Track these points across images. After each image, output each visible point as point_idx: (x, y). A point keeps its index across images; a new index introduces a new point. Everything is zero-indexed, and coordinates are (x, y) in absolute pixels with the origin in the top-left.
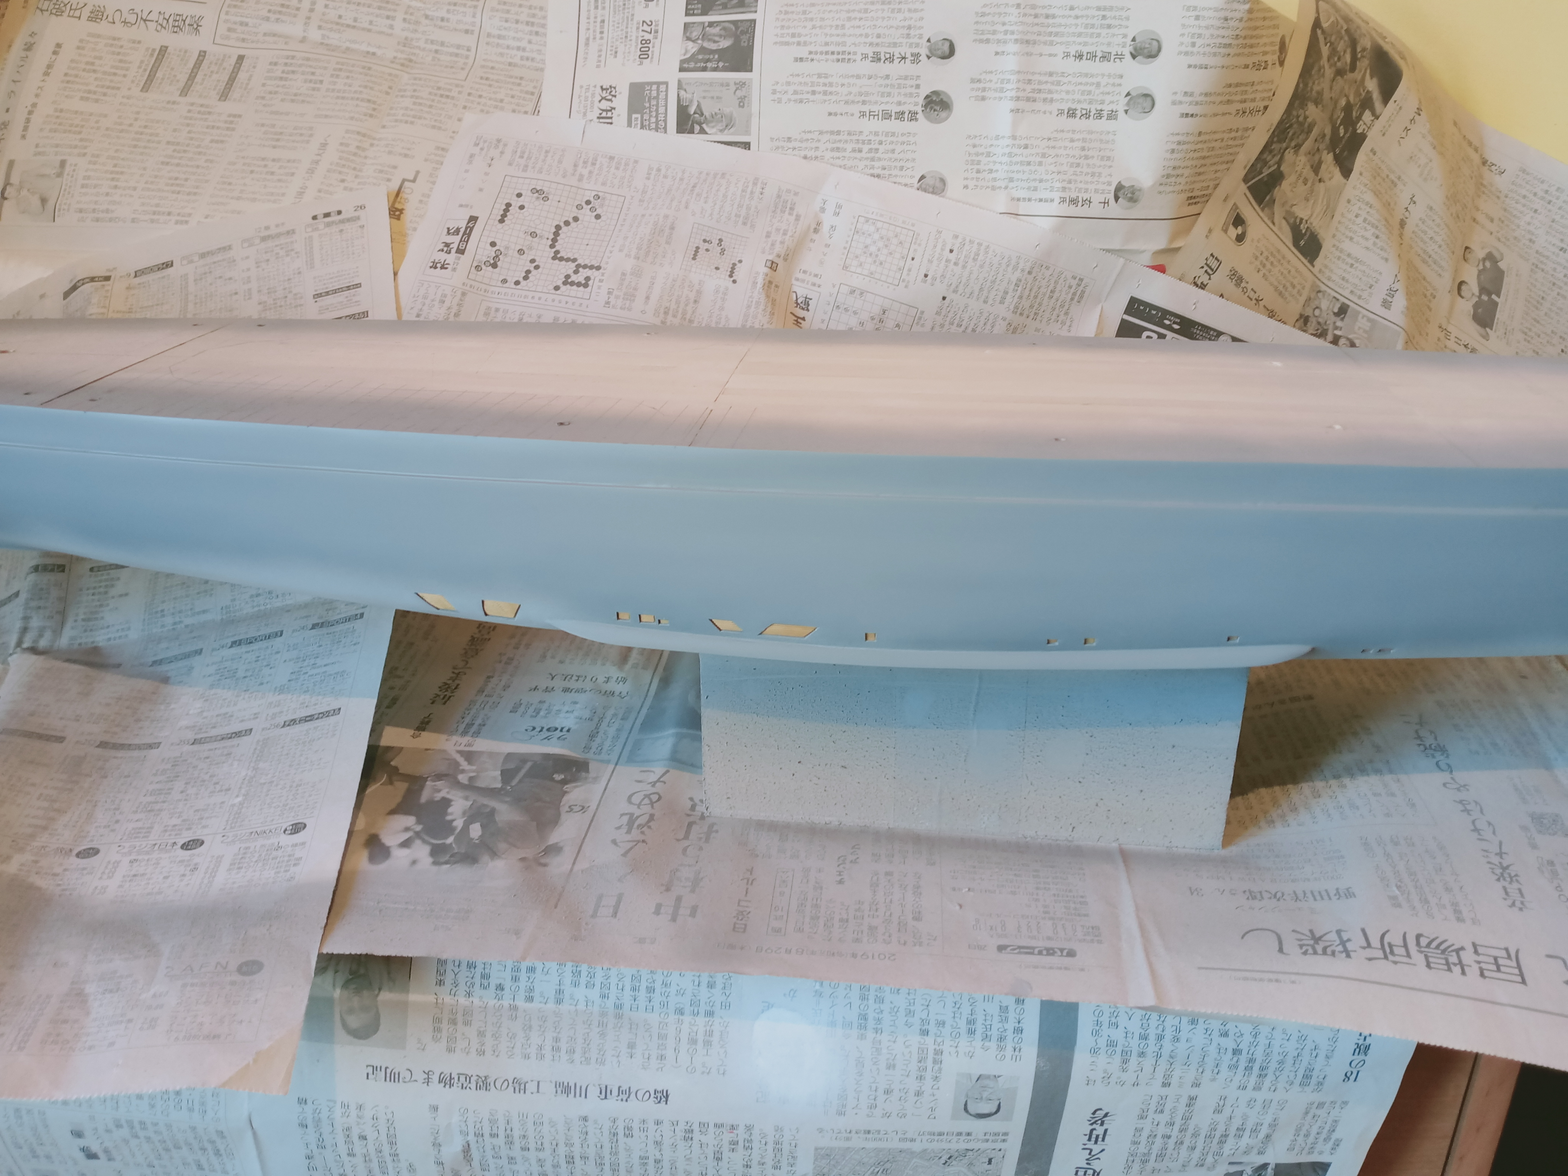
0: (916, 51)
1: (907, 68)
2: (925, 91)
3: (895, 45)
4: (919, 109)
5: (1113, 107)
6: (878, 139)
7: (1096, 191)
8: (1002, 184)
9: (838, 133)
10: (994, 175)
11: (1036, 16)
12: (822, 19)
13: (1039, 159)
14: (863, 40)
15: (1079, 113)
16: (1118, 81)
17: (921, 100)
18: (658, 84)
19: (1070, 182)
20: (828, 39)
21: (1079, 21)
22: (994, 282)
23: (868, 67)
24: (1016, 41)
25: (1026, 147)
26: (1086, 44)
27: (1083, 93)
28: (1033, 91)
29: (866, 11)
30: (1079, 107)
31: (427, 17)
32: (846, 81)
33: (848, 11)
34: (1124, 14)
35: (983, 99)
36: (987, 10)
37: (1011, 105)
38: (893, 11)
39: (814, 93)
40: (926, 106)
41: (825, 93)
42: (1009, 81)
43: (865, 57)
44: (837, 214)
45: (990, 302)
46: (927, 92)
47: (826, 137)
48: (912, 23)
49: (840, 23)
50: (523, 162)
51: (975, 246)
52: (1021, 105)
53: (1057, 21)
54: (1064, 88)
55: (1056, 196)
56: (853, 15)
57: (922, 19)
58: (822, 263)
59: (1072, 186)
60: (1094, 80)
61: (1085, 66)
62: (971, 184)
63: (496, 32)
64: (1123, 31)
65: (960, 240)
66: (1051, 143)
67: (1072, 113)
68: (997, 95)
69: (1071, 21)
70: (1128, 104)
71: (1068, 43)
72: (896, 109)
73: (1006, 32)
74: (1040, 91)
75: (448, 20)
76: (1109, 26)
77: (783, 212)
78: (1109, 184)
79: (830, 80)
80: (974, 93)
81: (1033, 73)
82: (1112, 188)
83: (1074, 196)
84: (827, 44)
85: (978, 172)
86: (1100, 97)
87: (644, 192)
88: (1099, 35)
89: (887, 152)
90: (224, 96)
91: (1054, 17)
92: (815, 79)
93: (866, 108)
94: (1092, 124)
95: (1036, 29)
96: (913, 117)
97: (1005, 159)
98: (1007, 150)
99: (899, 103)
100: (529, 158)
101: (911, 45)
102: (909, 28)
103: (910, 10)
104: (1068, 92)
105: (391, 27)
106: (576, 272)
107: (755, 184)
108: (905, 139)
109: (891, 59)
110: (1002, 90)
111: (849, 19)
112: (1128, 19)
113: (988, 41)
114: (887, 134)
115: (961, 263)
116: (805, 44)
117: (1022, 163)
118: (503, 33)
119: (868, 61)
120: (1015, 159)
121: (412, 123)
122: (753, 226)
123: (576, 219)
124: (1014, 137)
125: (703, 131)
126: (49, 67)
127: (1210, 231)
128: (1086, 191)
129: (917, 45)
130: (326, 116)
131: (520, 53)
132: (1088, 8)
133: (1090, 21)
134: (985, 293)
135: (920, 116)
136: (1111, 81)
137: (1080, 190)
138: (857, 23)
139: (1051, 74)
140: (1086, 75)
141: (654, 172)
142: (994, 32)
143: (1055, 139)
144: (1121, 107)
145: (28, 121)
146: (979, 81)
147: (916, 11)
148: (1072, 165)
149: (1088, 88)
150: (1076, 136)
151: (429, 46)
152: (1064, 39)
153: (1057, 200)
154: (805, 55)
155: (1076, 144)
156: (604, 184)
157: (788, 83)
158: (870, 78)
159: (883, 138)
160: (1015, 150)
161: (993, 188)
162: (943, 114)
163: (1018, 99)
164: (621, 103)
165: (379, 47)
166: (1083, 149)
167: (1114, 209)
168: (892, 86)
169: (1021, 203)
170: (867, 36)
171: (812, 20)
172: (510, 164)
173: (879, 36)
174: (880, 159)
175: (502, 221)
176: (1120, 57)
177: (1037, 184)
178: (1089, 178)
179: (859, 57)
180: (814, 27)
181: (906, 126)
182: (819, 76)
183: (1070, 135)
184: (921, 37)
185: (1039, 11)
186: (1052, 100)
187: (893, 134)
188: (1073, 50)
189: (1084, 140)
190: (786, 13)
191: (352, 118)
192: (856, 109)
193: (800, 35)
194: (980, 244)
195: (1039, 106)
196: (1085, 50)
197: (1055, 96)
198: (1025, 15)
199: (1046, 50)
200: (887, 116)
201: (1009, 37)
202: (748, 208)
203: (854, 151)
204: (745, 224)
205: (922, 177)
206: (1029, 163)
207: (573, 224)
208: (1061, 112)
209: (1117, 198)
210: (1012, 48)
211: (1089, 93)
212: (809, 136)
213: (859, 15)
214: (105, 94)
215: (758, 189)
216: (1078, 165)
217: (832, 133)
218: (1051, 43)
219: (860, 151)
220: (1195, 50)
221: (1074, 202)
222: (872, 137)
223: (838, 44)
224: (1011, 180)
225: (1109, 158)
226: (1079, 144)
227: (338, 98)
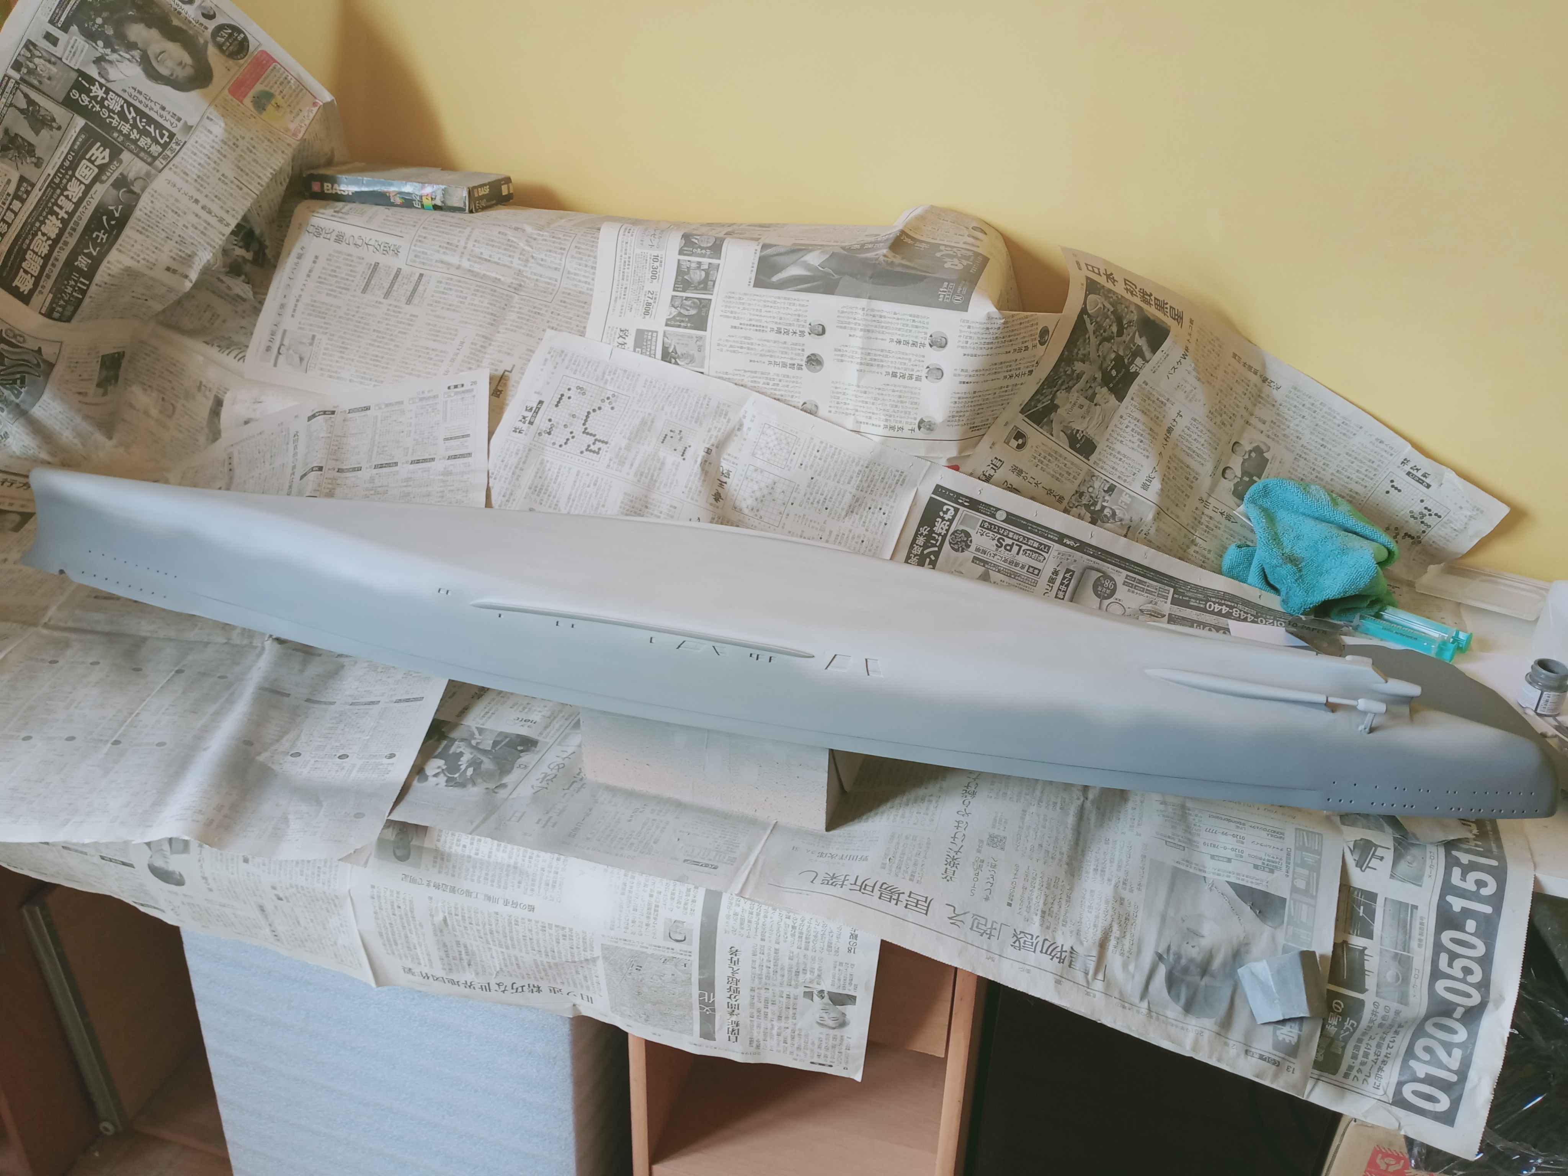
0: (802, 329)
1: (797, 339)
2: (808, 353)
3: (790, 324)
4: (804, 363)
5: (919, 374)
6: (778, 378)
7: (907, 423)
8: (852, 412)
9: (756, 372)
10: (847, 406)
11: (874, 316)
12: (750, 304)
13: (872, 401)
14: (772, 320)
15: (898, 375)
16: (922, 359)
17: (805, 358)
18: (652, 332)
19: (890, 416)
20: (752, 317)
21: (899, 322)
22: (843, 471)
23: (773, 336)
24: (861, 330)
25: (865, 393)
26: (903, 335)
27: (901, 364)
28: (871, 360)
29: (775, 302)
30: (898, 371)
31: (533, 257)
32: (761, 343)
33: (765, 301)
34: (926, 321)
35: (842, 361)
36: (845, 310)
37: (858, 367)
38: (790, 304)
39: (742, 348)
40: (807, 362)
41: (748, 348)
42: (856, 353)
43: (772, 330)
44: (752, 421)
45: (841, 482)
46: (809, 354)
47: (749, 374)
48: (800, 313)
49: (759, 308)
50: (574, 367)
51: (833, 449)
52: (863, 367)
53: (887, 320)
54: (890, 359)
55: (882, 424)
56: (767, 304)
57: (806, 311)
58: (740, 450)
59: (892, 419)
60: (908, 357)
61: (902, 348)
62: (833, 410)
63: (573, 271)
64: (925, 330)
65: (824, 444)
66: (881, 392)
67: (894, 375)
68: (850, 360)
69: (895, 321)
70: (928, 373)
71: (892, 334)
72: (789, 362)
73: (856, 324)
74: (875, 360)
75: (545, 261)
76: (917, 327)
77: (720, 416)
78: (915, 419)
79: (751, 341)
80: (837, 357)
81: (871, 349)
82: (917, 422)
83: (893, 425)
84: (750, 320)
85: (838, 403)
86: (911, 367)
87: (641, 395)
88: (911, 331)
89: (784, 386)
90: (409, 301)
91: (885, 317)
92: (743, 339)
93: (772, 360)
94: (906, 382)
95: (874, 323)
96: (800, 367)
97: (853, 398)
98: (855, 393)
99: (792, 359)
100: (578, 365)
101: (799, 326)
102: (799, 315)
103: (800, 305)
104: (892, 362)
105: (511, 262)
106: (594, 444)
107: (704, 399)
108: (794, 380)
109: (787, 333)
110: (852, 357)
111: (765, 306)
112: (928, 323)
113: (845, 328)
114: (784, 376)
115: (823, 459)
116: (738, 318)
117: (863, 402)
118: (577, 272)
119: (773, 333)
120: (859, 399)
121: (515, 331)
122: (701, 424)
123: (600, 408)
124: (858, 386)
125: (676, 363)
126: (310, 271)
127: (993, 444)
128: (901, 422)
129: (803, 326)
130: (466, 323)
131: (587, 286)
132: (904, 314)
133: (905, 322)
134: (838, 477)
135: (804, 367)
136: (918, 358)
137: (896, 422)
138: (769, 309)
139: (882, 351)
140: (903, 353)
141: (648, 383)
142: (849, 323)
143: (884, 390)
144: (923, 373)
145: (296, 306)
146: (840, 350)
147: (803, 306)
148: (892, 406)
149: (904, 361)
150: (896, 389)
151: (533, 277)
152: (890, 331)
153: (882, 426)
154: (737, 325)
155: (896, 393)
156: (619, 387)
157: (727, 341)
158: (775, 342)
159: (782, 378)
160: (859, 394)
161: (847, 414)
162: (818, 368)
163: (861, 364)
164: (630, 340)
165: (503, 276)
166: (900, 397)
167: (918, 434)
168: (788, 348)
169: (862, 425)
170: (774, 318)
171: (743, 304)
172: (567, 368)
173: (781, 319)
174: (780, 390)
175: (557, 406)
176: (923, 345)
177: (871, 415)
178: (903, 415)
179: (769, 330)
180: (744, 309)
181: (796, 372)
182: (745, 338)
183: (892, 388)
184: (805, 322)
185: (876, 313)
186: (882, 366)
187: (788, 376)
188: (895, 338)
189: (901, 391)
190: (730, 297)
191: (480, 326)
192: (766, 359)
193: (735, 313)
194: (836, 449)
195: (875, 369)
196: (902, 339)
197: (884, 364)
198: (867, 315)
199: (880, 336)
200: (784, 365)
201: (857, 326)
202: (699, 413)
203: (764, 383)
204: (696, 422)
205: (805, 403)
206: (866, 403)
207: (598, 412)
208: (888, 373)
209: (920, 428)
210: (859, 333)
211: (905, 364)
212: (738, 372)
213: (770, 304)
214: (340, 293)
215: (706, 402)
216: (896, 406)
217: (752, 372)
218: (883, 333)
219: (768, 384)
220: (968, 345)
221: (892, 428)
222: (775, 377)
223: (757, 321)
224: (857, 411)
225: (916, 403)
226: (898, 394)
227: (474, 310)
